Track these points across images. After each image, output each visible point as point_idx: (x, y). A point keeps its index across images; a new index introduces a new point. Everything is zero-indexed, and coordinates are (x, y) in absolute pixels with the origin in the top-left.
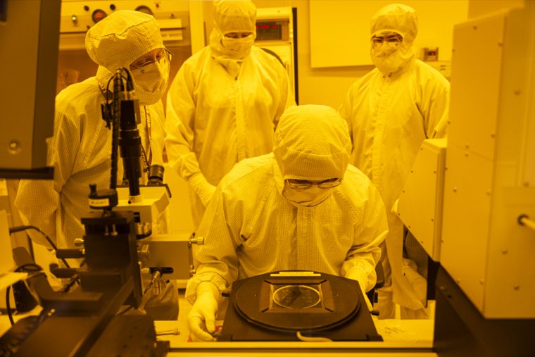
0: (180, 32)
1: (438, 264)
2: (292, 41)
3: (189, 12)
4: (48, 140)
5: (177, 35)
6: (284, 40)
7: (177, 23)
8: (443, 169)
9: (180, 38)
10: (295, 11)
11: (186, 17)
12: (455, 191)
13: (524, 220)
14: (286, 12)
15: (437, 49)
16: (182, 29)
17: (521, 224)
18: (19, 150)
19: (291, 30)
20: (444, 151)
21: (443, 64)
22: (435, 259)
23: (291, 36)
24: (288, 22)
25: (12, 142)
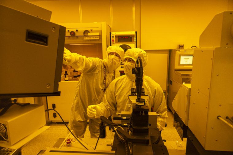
0: (99, 37)
1: (187, 127)
2: (135, 42)
3: (101, 31)
4: (59, 83)
5: (98, 38)
6: (133, 42)
7: (98, 34)
8: (189, 95)
9: (99, 39)
10: (136, 32)
11: (101, 32)
12: (194, 104)
13: (219, 118)
14: (133, 33)
15: (183, 45)
16: (99, 36)
17: (219, 119)
18: (50, 86)
19: (135, 39)
20: (190, 89)
21: (185, 50)
22: (186, 125)
23: (135, 40)
24: (134, 36)
25: (48, 84)
